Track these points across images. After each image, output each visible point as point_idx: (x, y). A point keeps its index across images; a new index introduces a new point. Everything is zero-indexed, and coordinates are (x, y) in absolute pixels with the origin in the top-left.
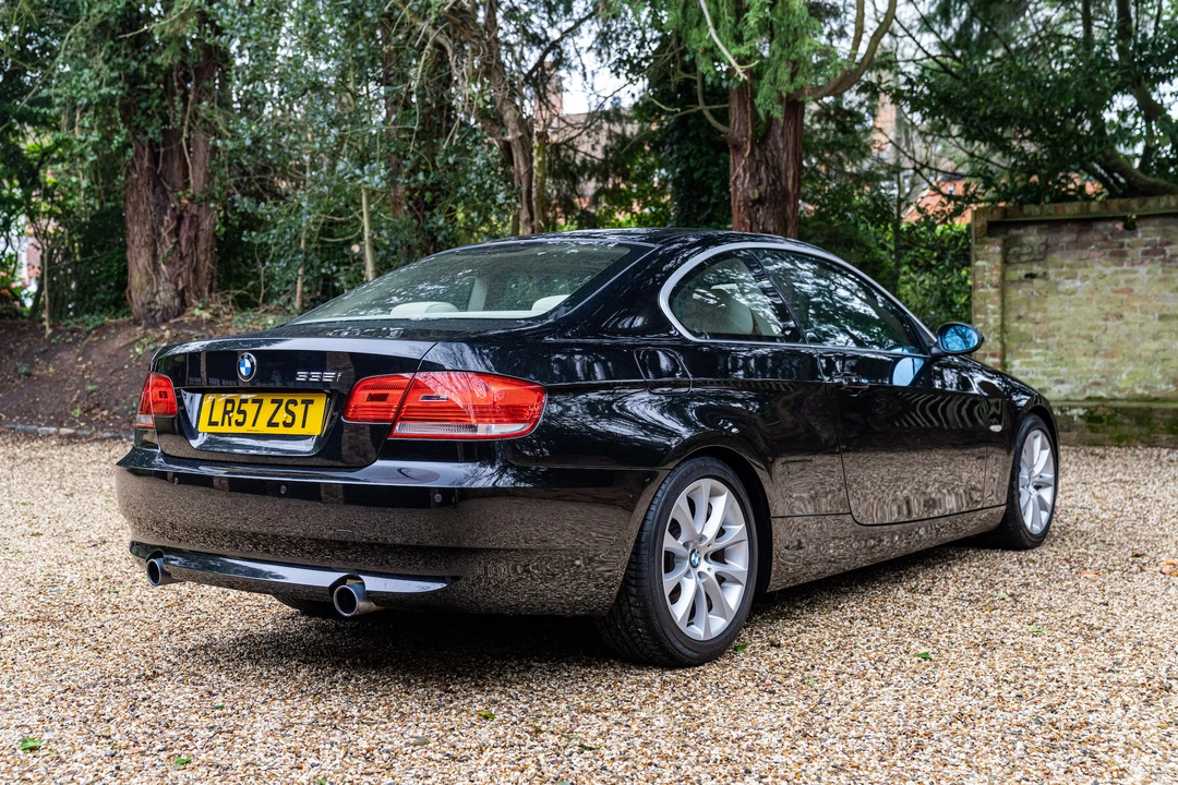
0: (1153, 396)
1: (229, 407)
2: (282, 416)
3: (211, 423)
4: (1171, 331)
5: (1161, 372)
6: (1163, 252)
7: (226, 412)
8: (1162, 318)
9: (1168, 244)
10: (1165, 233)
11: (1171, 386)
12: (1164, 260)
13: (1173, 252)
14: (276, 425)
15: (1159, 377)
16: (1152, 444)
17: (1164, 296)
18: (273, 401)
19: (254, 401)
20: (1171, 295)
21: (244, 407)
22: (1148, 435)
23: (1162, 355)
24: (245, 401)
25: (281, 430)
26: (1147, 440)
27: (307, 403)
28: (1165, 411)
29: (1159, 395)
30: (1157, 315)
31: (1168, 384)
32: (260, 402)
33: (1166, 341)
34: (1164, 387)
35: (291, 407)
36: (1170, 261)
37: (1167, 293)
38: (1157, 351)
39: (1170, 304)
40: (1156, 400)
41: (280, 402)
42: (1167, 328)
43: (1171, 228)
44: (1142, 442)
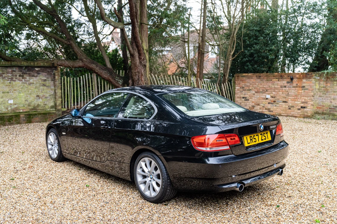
0: (2, 113)
1: (251, 138)
2: (263, 138)
3: (248, 143)
4: (5, 96)
5: (3, 106)
6: (2, 76)
7: (251, 140)
8: (3, 93)
9: (3, 74)
10: (2, 71)
11: (6, 110)
12: (2, 78)
13: (5, 76)
14: (263, 140)
15: (3, 108)
16: (5, 125)
17: (3, 87)
18: (261, 135)
19: (257, 135)
20: (5, 87)
21: (255, 137)
22: (3, 123)
23: (3, 102)
24: (254, 136)
25: (264, 141)
26: (3, 124)
27: (267, 133)
28: (7, 116)
29: (3, 112)
30: (2, 92)
31: (5, 109)
32: (258, 135)
33: (4, 98)
34: (4, 110)
35: (264, 135)
36: (4, 78)
37: (4, 86)
38: (2, 101)
39: (5, 89)
40: (3, 114)
41: (262, 134)
42: (4, 95)
43: (4, 70)
44: (2, 125)
